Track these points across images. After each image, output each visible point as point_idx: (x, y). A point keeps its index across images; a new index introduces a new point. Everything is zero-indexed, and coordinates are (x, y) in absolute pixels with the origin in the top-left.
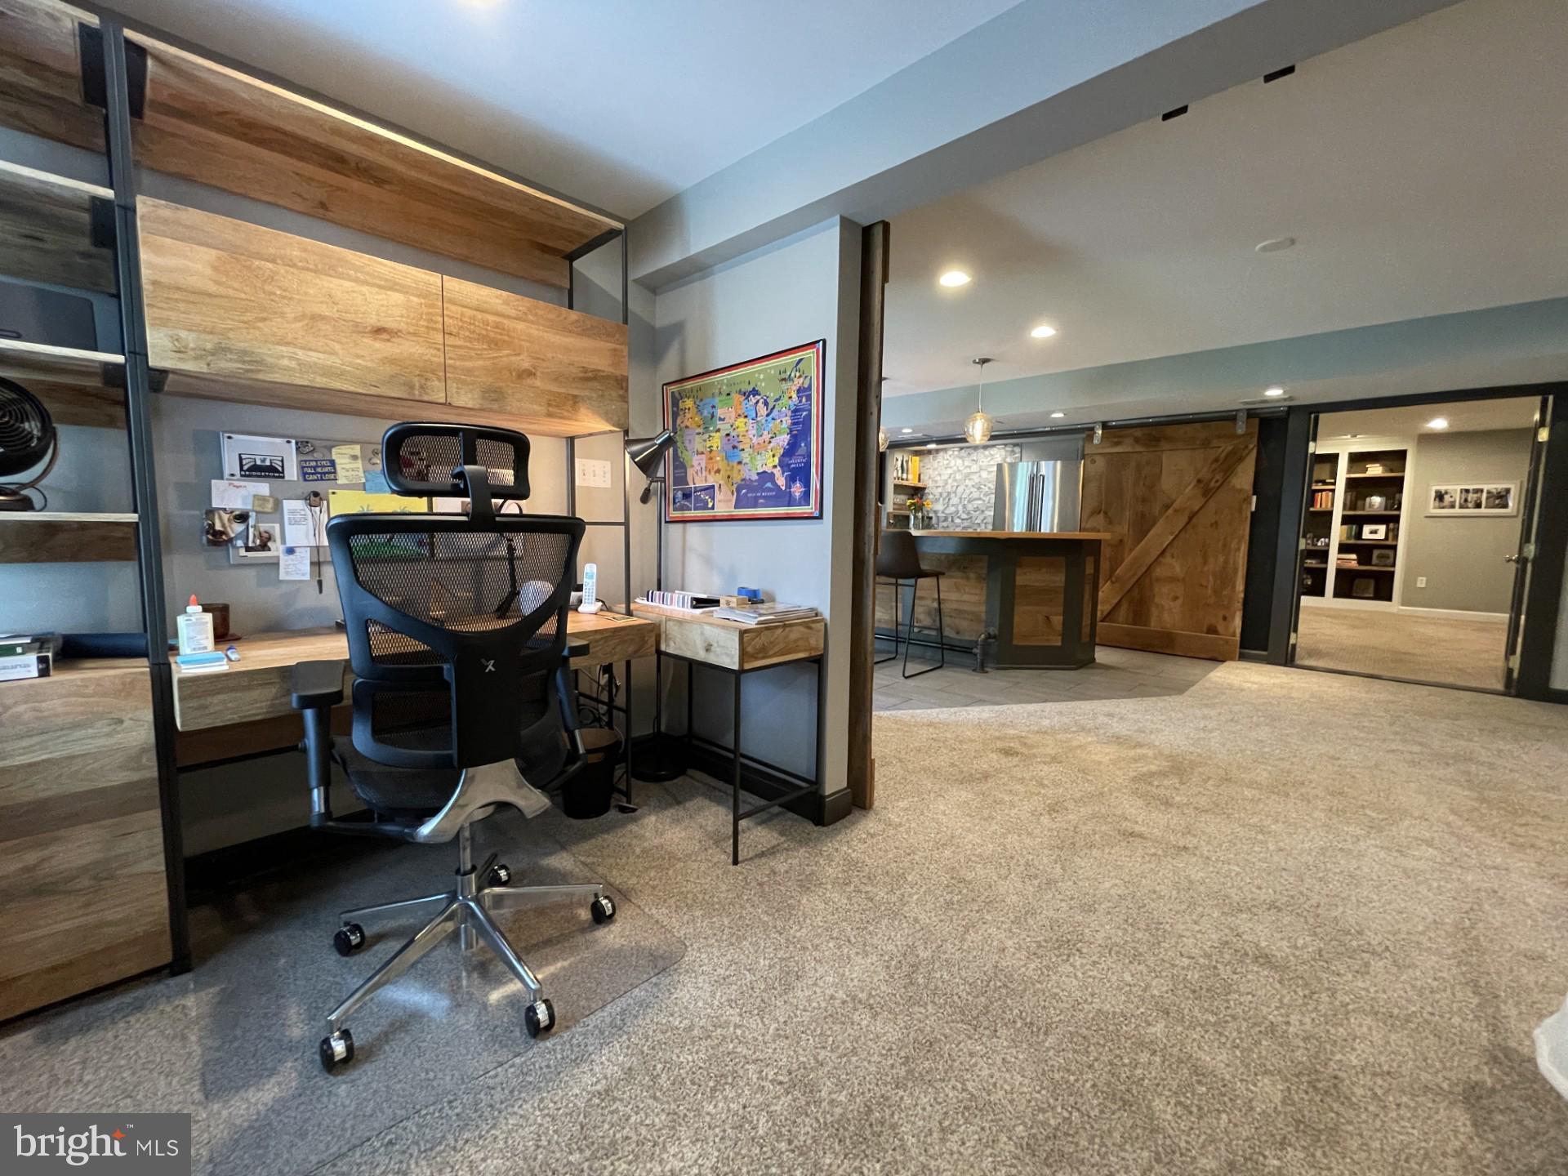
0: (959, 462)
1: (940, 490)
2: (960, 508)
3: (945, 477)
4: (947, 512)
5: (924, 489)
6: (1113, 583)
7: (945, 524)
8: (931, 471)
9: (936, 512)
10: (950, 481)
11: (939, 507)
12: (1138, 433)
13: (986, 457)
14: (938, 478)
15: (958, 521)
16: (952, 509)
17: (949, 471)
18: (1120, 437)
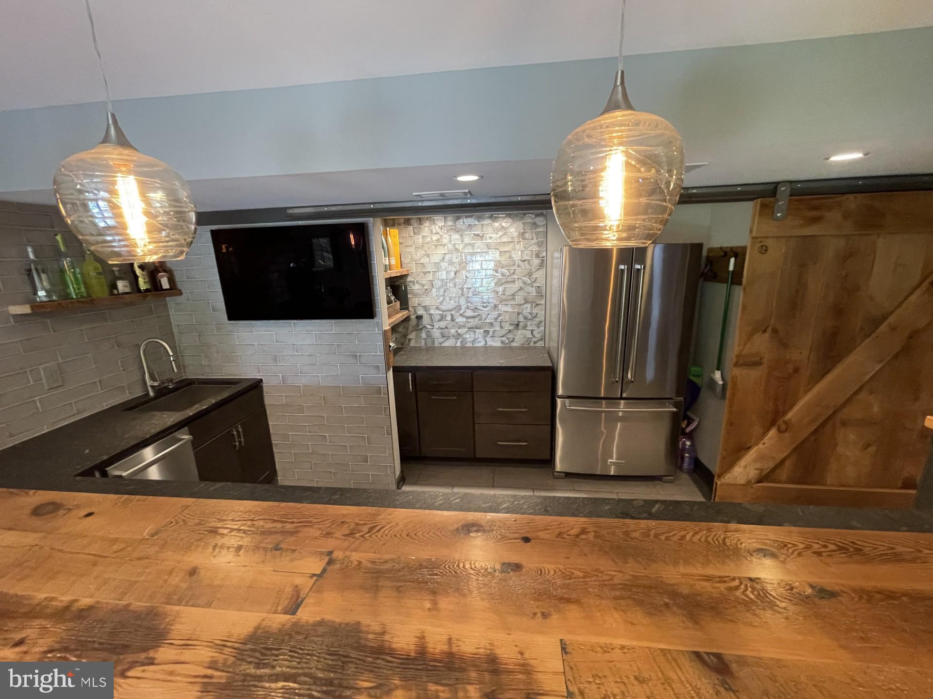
0: (455, 236)
1: (430, 277)
2: (463, 302)
3: (436, 258)
4: (443, 307)
5: (406, 276)
6: (780, 431)
7: (442, 324)
8: (412, 250)
9: (426, 308)
10: (444, 265)
11: (427, 301)
12: (852, 202)
13: (496, 231)
14: (425, 260)
15: (460, 320)
16: (452, 304)
17: (441, 251)
18: (816, 208)
